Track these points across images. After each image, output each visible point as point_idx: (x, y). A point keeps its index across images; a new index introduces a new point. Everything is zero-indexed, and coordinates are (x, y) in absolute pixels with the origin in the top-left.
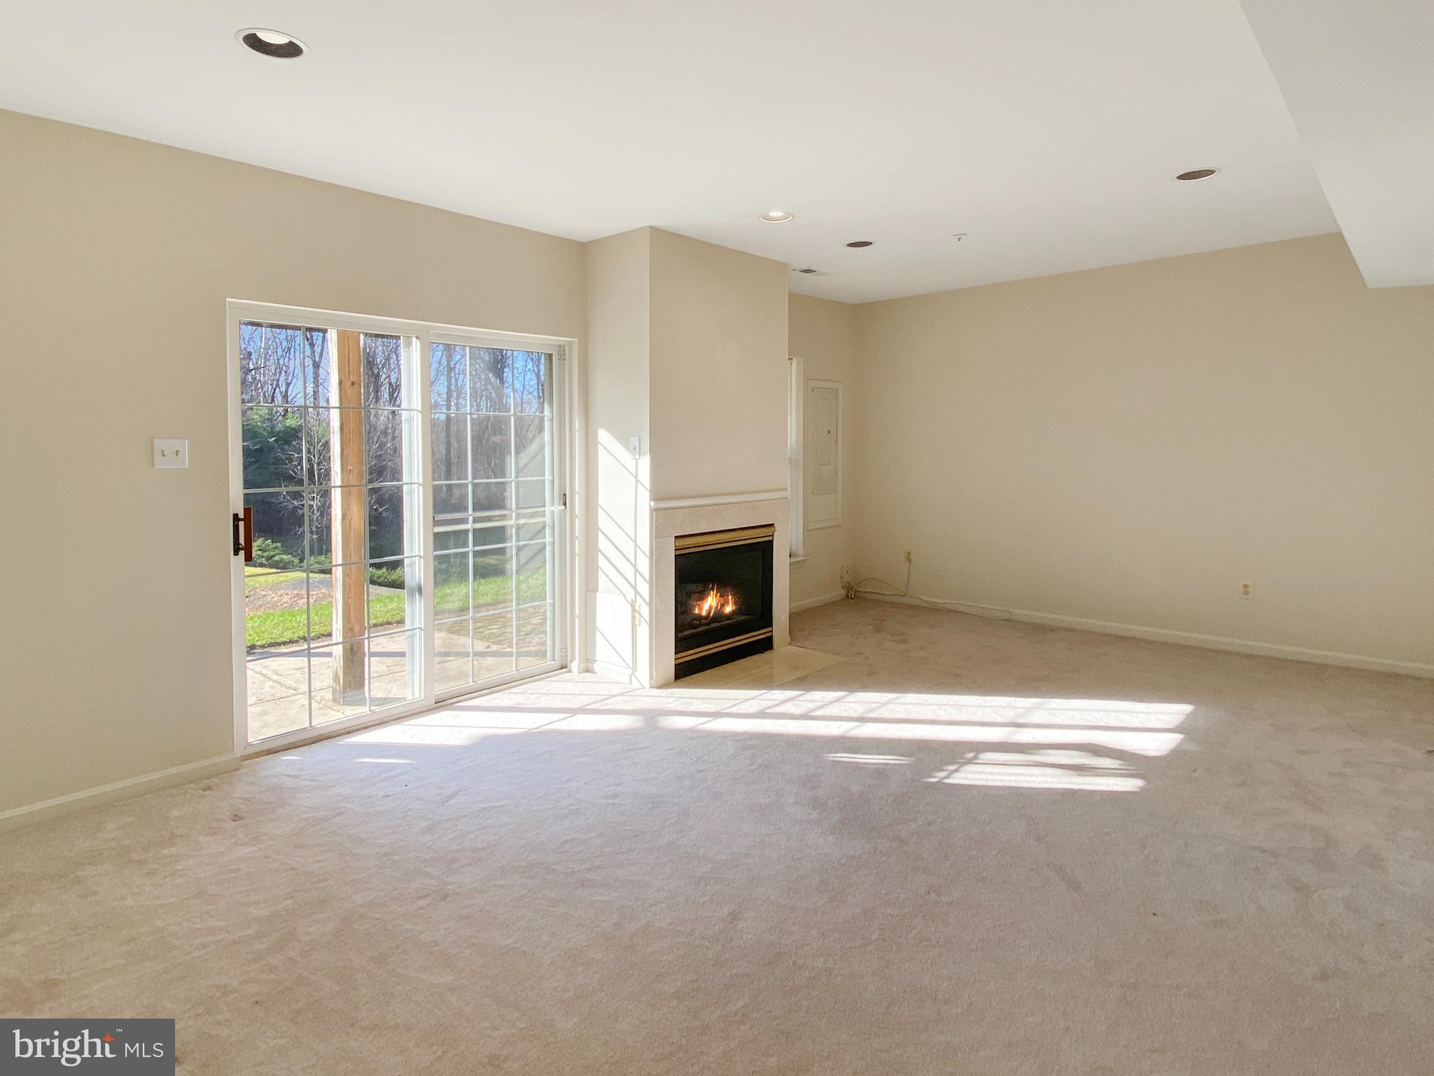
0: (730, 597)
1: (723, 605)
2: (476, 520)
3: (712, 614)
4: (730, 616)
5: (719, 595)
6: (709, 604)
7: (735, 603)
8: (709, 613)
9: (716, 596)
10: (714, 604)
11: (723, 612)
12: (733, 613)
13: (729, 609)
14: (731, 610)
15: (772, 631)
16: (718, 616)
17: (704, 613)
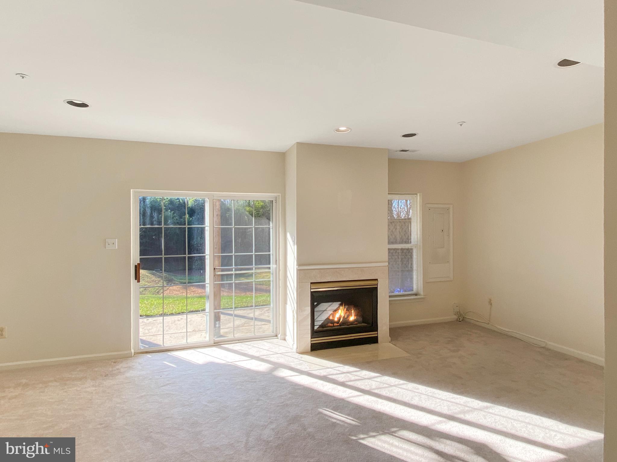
0: (353, 311)
1: (348, 316)
2: (236, 270)
3: (341, 320)
4: (352, 323)
5: (345, 309)
6: (339, 314)
7: (355, 316)
8: (339, 319)
9: (344, 310)
10: (343, 315)
11: (348, 320)
12: (355, 321)
13: (352, 318)
14: (353, 319)
15: (377, 334)
16: (346, 322)
17: (336, 319)
